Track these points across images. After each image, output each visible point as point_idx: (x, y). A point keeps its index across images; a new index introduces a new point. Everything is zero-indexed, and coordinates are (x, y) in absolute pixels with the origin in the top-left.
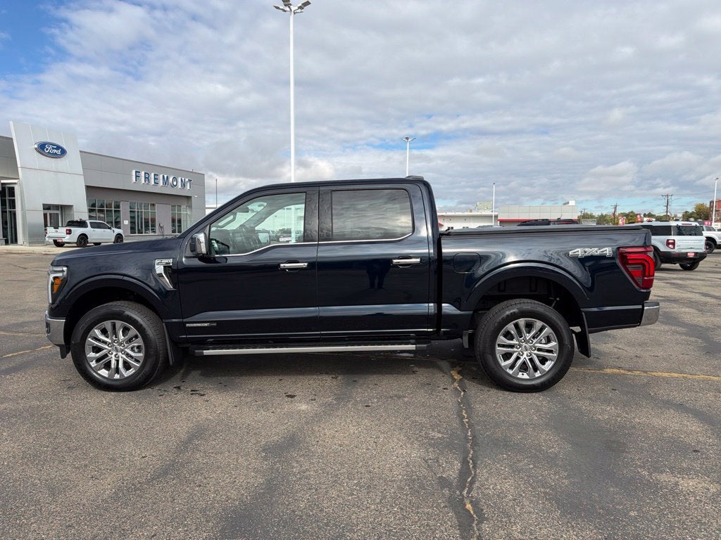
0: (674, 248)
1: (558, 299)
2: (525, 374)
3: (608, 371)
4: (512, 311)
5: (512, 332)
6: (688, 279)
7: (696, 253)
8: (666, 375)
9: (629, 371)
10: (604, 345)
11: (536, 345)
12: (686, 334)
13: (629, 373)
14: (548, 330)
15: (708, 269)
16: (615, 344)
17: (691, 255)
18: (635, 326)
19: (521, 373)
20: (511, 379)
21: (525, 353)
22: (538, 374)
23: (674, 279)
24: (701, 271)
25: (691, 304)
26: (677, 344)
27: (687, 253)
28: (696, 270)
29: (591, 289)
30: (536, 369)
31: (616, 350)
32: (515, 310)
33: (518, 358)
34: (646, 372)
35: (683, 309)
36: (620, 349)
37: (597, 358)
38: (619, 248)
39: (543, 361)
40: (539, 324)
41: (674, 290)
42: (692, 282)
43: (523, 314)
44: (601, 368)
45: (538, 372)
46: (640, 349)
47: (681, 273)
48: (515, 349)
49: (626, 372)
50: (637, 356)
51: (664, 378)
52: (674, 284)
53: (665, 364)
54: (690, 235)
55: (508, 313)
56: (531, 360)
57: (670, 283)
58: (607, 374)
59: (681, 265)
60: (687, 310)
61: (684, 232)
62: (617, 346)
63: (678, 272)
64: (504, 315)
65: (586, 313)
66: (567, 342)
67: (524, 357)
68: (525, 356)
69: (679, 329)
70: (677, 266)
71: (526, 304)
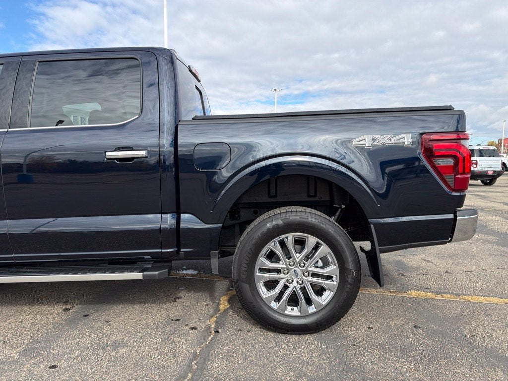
0: (477, 167)
1: (343, 206)
2: (295, 308)
3: (413, 294)
4: (274, 223)
5: (277, 252)
6: (489, 192)
7: (494, 172)
8: (482, 300)
9: (438, 293)
10: (412, 257)
11: (309, 269)
12: (498, 244)
13: (439, 297)
14: (324, 249)
15: (504, 185)
16: (423, 256)
17: (490, 173)
18: (445, 243)
19: (289, 308)
20: (277, 316)
21: (295, 280)
22: (312, 309)
23: (478, 191)
24: (498, 186)
25: (496, 212)
26: (490, 255)
27: (487, 171)
28: (493, 185)
29: (384, 196)
30: (309, 302)
31: (424, 263)
32: (280, 222)
33: (286, 287)
34: (458, 295)
35: (490, 217)
36: (428, 261)
37: (403, 275)
38: (422, 134)
39: (320, 291)
40: (312, 240)
41: (479, 200)
42: (493, 194)
43: (290, 227)
44: (405, 290)
45: (313, 306)
46: (451, 261)
47: (482, 187)
48: (282, 275)
49: (433, 296)
50: (447, 272)
51: (481, 305)
52: (478, 195)
53: (480, 282)
54: (490, 156)
55: (269, 225)
56: (303, 289)
57: (475, 195)
58: (411, 298)
59: (482, 181)
60: (494, 218)
61: (484, 155)
62: (426, 259)
63: (480, 187)
64: (264, 230)
65: (375, 225)
66: (351, 265)
67: (294, 286)
68: (295, 283)
69: (491, 238)
70: (479, 182)
71: (294, 214)
